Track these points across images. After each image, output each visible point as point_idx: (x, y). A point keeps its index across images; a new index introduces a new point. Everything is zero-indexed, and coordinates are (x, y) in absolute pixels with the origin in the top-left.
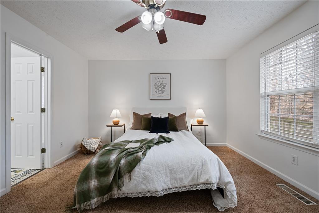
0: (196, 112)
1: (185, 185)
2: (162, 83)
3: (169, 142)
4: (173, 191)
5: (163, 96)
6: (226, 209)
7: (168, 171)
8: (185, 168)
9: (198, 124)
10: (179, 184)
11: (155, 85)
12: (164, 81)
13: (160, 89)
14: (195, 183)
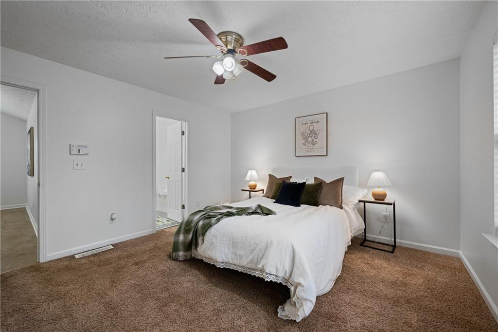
0: (371, 177)
1: (243, 264)
2: (313, 130)
3: (267, 214)
4: (232, 267)
5: (315, 150)
6: (289, 319)
7: (231, 243)
8: (247, 244)
9: (375, 200)
10: (238, 262)
11: (303, 134)
12: (316, 127)
13: (310, 139)
14: (253, 266)
